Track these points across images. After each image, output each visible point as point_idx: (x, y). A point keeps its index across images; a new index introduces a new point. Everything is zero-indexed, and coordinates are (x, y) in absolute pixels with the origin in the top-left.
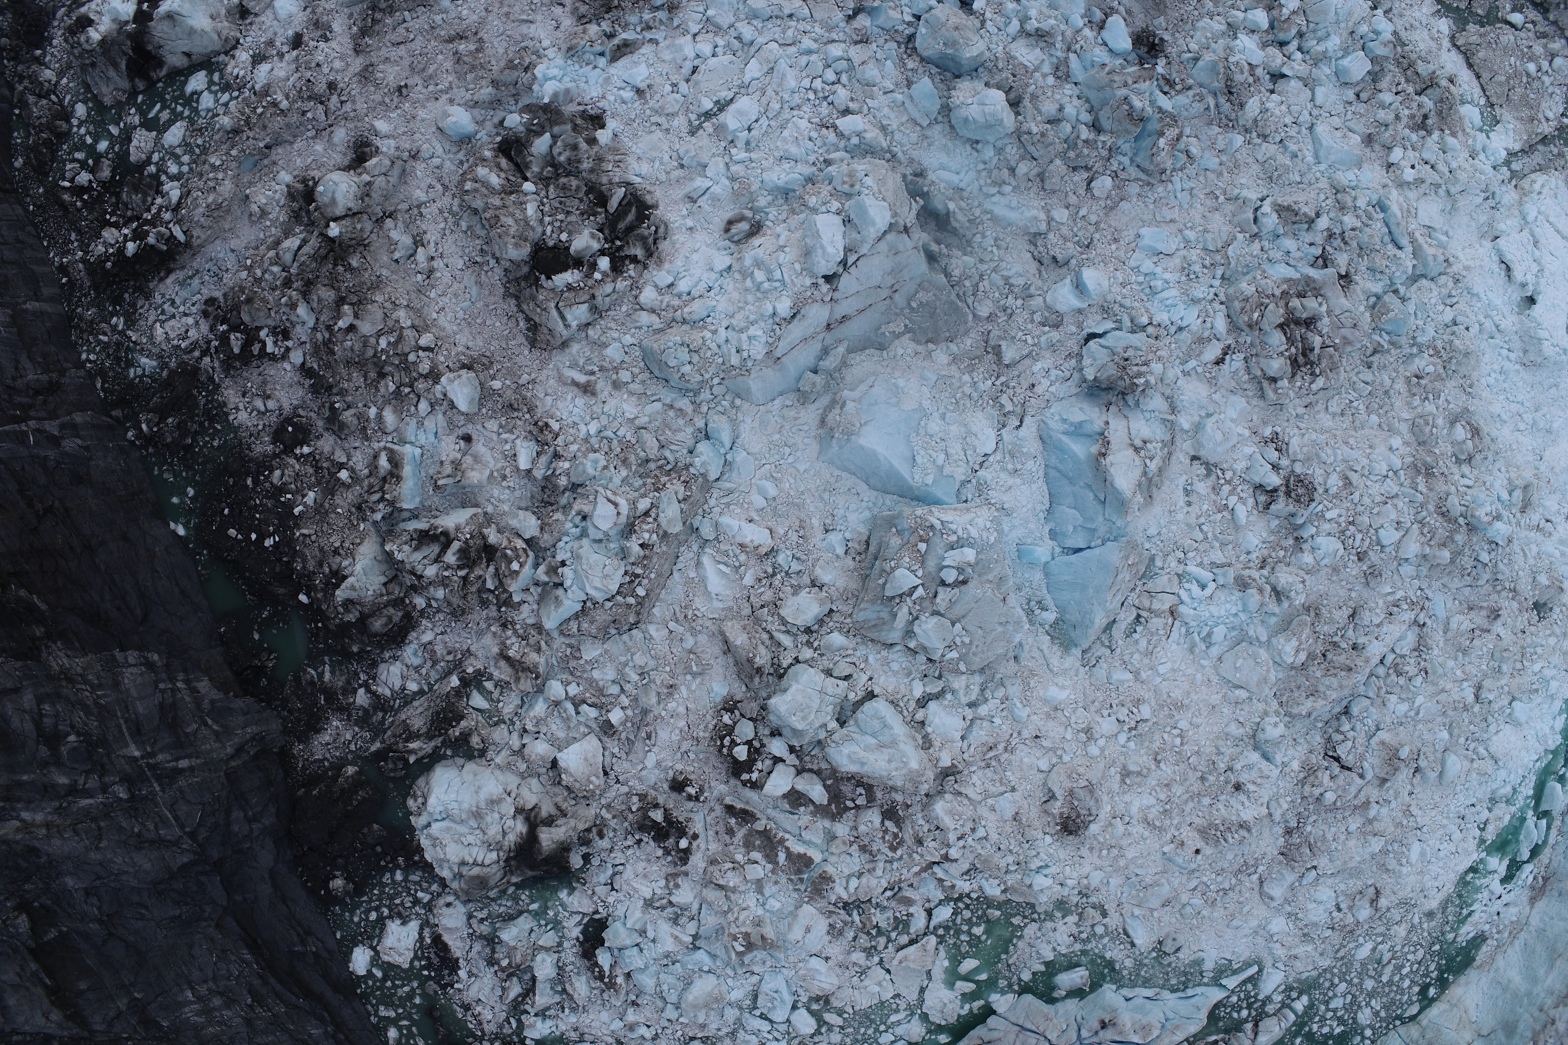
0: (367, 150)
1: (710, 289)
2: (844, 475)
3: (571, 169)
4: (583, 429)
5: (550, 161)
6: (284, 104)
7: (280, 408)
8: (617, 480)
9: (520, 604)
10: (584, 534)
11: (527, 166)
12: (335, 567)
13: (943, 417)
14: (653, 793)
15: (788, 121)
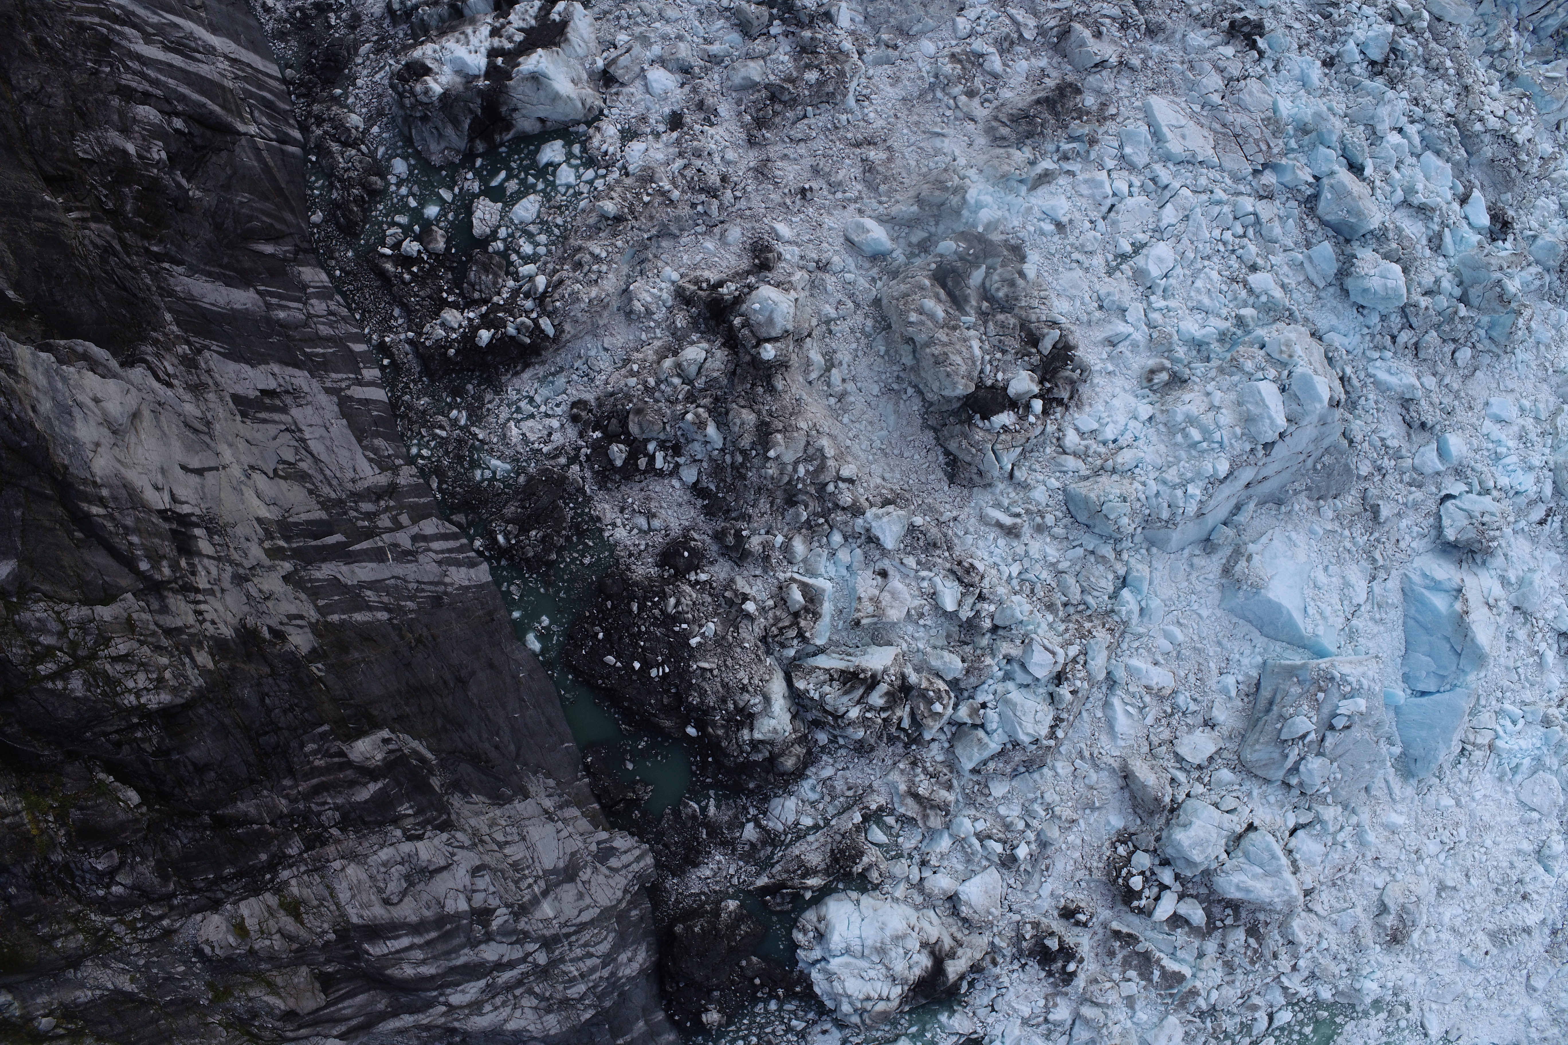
0: (770, 255)
1: (1136, 439)
2: (1241, 622)
3: (1006, 306)
4: (1006, 571)
5: (985, 294)
6: (676, 194)
7: (667, 528)
8: (1044, 626)
9: (929, 742)
10: (1008, 677)
11: (966, 300)
12: (741, 704)
13: (1326, 569)
14: (1044, 920)
15: (1200, 271)
